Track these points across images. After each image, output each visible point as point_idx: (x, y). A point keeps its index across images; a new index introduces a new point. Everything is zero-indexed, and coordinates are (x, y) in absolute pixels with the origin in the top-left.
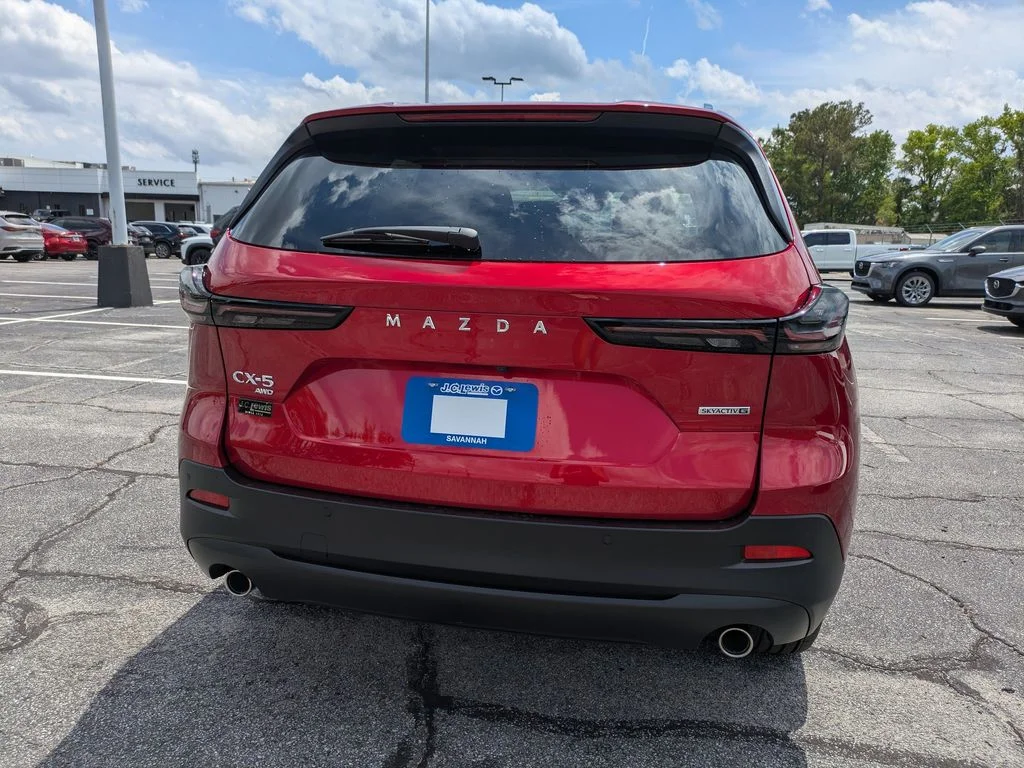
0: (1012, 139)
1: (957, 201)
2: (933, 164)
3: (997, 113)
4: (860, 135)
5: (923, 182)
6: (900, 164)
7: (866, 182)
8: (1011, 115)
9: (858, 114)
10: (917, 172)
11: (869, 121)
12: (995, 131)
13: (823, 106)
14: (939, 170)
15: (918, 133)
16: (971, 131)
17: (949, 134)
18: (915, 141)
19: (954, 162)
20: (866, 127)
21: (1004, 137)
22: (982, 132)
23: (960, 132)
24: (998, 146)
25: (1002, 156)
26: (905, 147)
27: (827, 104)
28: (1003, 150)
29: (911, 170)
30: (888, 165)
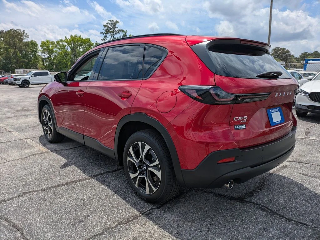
0: (69, 46)
1: (60, 62)
2: (50, 52)
3: (64, 39)
4: (26, 41)
5: (48, 57)
6: (41, 51)
7: (31, 56)
8: (67, 39)
9: (24, 34)
10: (46, 53)
11: (28, 37)
12: (64, 43)
13: (11, 30)
14: (52, 53)
15: (44, 42)
16: (58, 43)
17: (53, 43)
18: (43, 45)
19: (56, 51)
20: (27, 39)
21: (67, 45)
22: (61, 43)
23: (56, 43)
24: (66, 47)
25: (68, 50)
26: (41, 46)
27: (12, 29)
28: (68, 49)
29: (44, 53)
30: (37, 51)
